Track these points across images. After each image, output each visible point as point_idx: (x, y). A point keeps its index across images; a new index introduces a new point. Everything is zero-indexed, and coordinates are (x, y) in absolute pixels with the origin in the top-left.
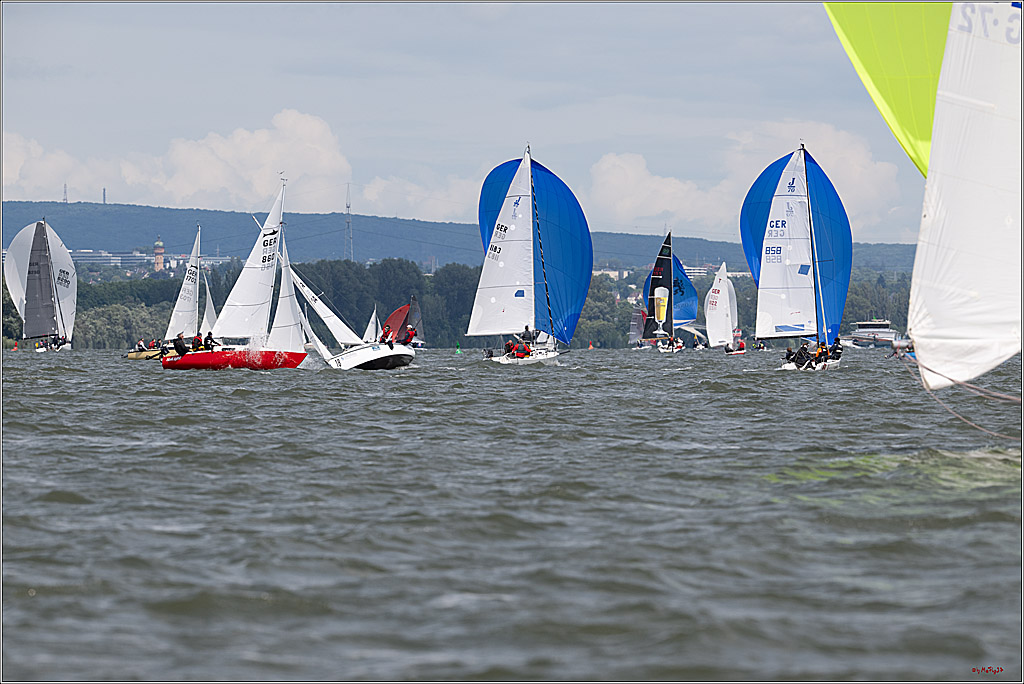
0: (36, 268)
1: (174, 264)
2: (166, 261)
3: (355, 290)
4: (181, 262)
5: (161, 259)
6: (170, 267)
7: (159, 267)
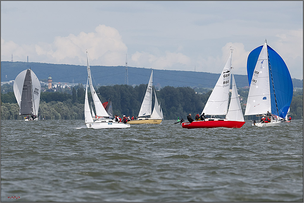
0: (26, 87)
1: (56, 86)
2: (53, 85)
3: (129, 96)
4: (59, 85)
5: (51, 84)
6: (54, 87)
7: (50, 88)
